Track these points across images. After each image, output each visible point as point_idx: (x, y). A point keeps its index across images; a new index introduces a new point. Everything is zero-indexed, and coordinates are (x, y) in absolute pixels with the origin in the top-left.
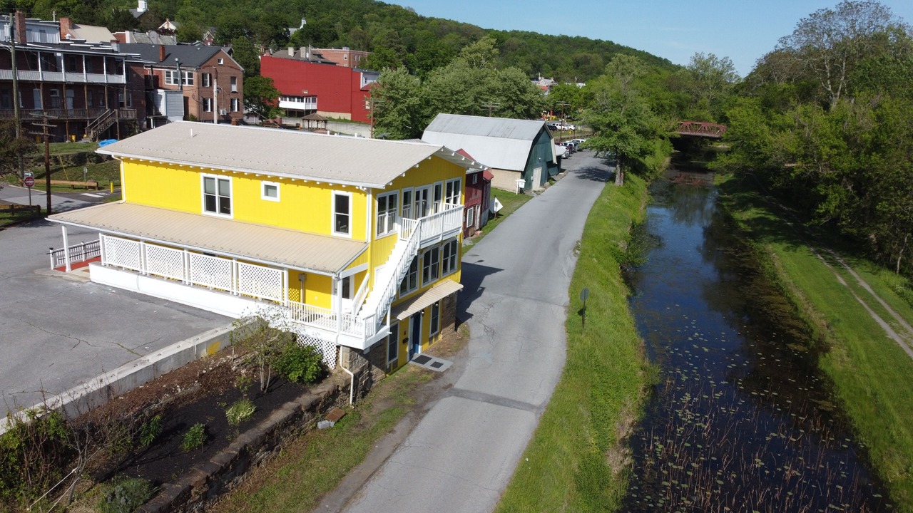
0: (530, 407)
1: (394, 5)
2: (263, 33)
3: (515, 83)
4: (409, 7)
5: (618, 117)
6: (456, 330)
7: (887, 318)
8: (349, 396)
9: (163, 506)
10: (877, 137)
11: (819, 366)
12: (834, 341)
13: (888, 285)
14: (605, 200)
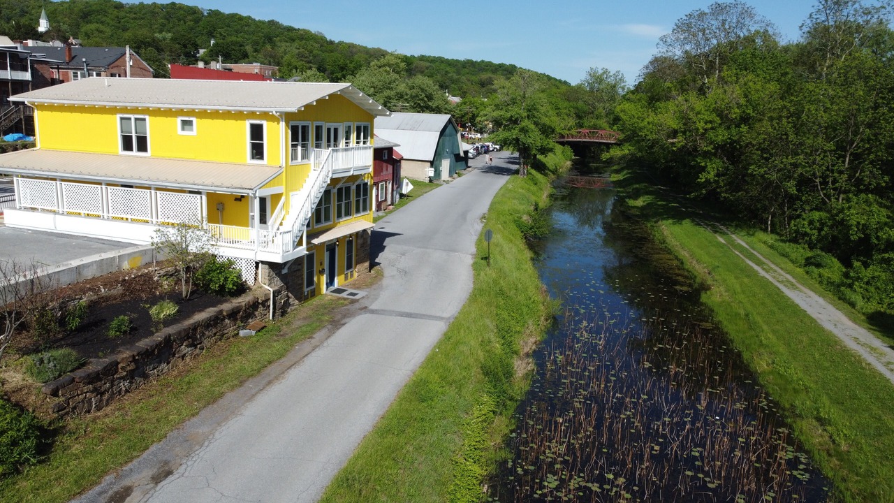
0: (441, 318)
1: (304, 30)
2: (171, 52)
3: (423, 90)
4: (318, 32)
5: (518, 112)
6: (370, 271)
7: (759, 263)
8: (269, 312)
9: (91, 373)
10: (744, 112)
11: (701, 300)
12: (715, 283)
13: (760, 241)
14: (510, 186)
